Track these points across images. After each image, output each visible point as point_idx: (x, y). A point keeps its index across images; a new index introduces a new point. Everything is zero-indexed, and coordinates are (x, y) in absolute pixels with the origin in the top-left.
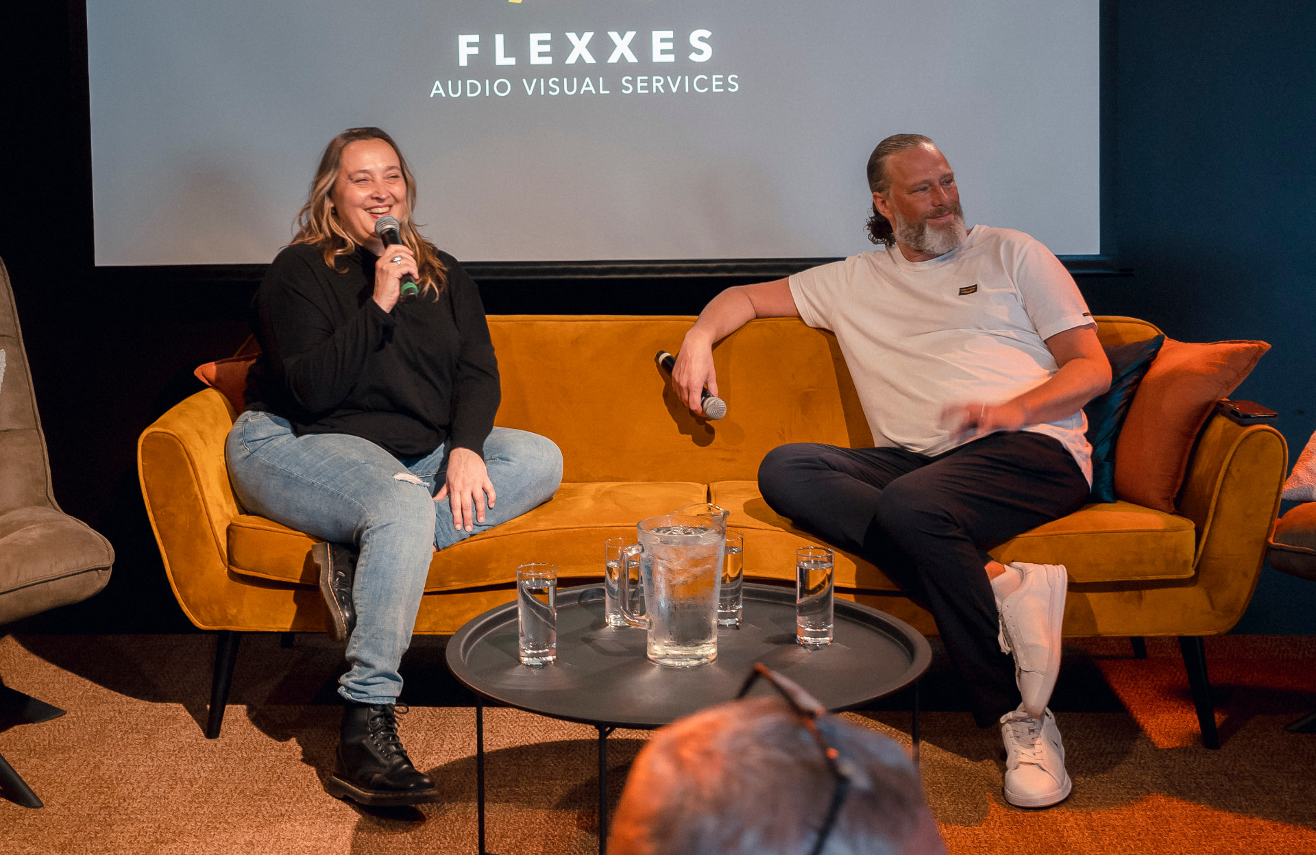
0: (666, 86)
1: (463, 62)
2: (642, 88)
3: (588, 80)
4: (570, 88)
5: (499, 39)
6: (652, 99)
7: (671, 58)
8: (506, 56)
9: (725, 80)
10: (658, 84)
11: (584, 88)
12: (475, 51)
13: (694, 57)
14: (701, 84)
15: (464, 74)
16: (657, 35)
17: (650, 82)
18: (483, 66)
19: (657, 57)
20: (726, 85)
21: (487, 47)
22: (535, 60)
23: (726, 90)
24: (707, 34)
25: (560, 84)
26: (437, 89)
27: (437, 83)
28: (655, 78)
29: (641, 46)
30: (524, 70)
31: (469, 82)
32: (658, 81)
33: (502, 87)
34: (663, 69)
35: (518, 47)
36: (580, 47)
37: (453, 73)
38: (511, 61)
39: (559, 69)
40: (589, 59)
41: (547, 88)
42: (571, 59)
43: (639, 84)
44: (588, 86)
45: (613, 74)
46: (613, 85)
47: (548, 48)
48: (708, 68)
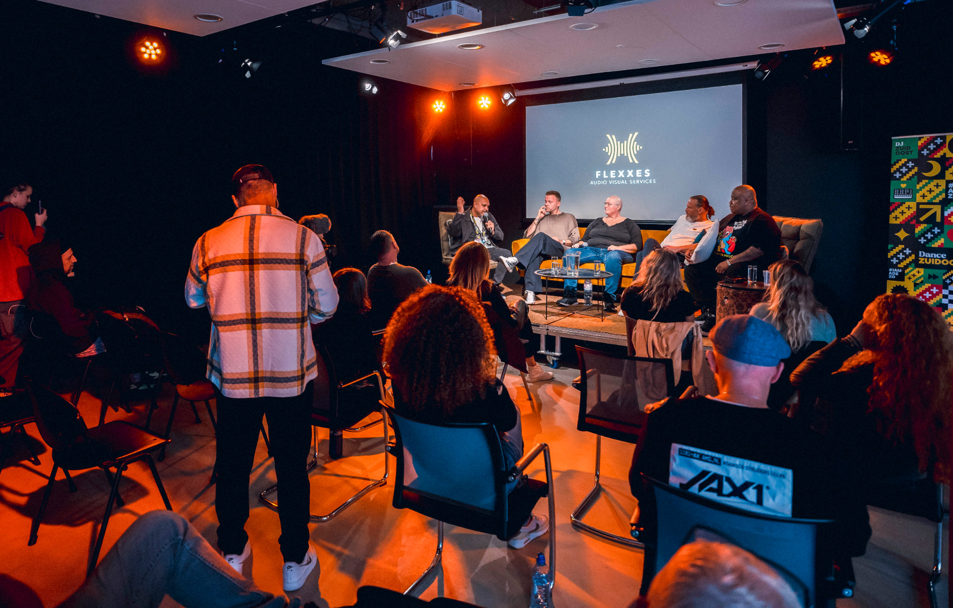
0: (640, 182)
1: (597, 177)
3: (623, 181)
4: (619, 182)
5: (605, 172)
6: (637, 184)
7: (641, 176)
8: (606, 175)
9: (652, 180)
10: (638, 182)
12: (600, 175)
13: (646, 176)
14: (647, 181)
15: (597, 180)
16: (637, 171)
17: (636, 181)
18: (601, 178)
19: (638, 176)
20: (652, 182)
21: (602, 174)
22: (612, 176)
24: (649, 170)
25: (617, 182)
26: (592, 183)
29: (634, 173)
30: (609, 179)
33: (605, 182)
34: (639, 178)
35: (608, 174)
36: (621, 174)
37: (595, 179)
38: (607, 177)
39: (617, 179)
40: (623, 176)
41: (614, 183)
43: (634, 182)
45: (628, 179)
46: (628, 182)
47: (614, 174)
48: (649, 178)
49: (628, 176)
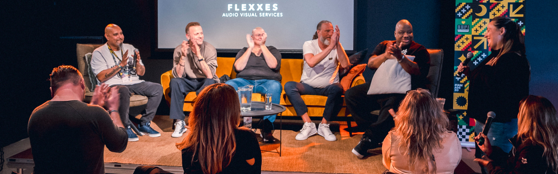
0: (268, 15)
1: (229, 10)
3: (253, 14)
4: (250, 15)
5: (236, 5)
6: (266, 17)
7: (269, 10)
8: (237, 8)
9: (280, 14)
10: (267, 14)
12: (231, 8)
13: (274, 9)
14: (275, 15)
16: (267, 5)
17: (265, 14)
18: (233, 11)
19: (266, 9)
20: (280, 15)
21: (233, 6)
22: (243, 9)
23: (280, 16)
24: (276, 5)
25: (248, 14)
26: (224, 15)
29: (264, 7)
30: (241, 11)
31: (230, 13)
33: (236, 15)
34: (268, 12)
35: (240, 7)
36: (252, 7)
37: (227, 12)
38: (238, 10)
39: (248, 12)
40: (253, 10)
41: (245, 15)
43: (263, 15)
44: (253, 15)
45: (258, 13)
46: (258, 14)
47: (245, 7)
48: (276, 12)
49: (258, 10)
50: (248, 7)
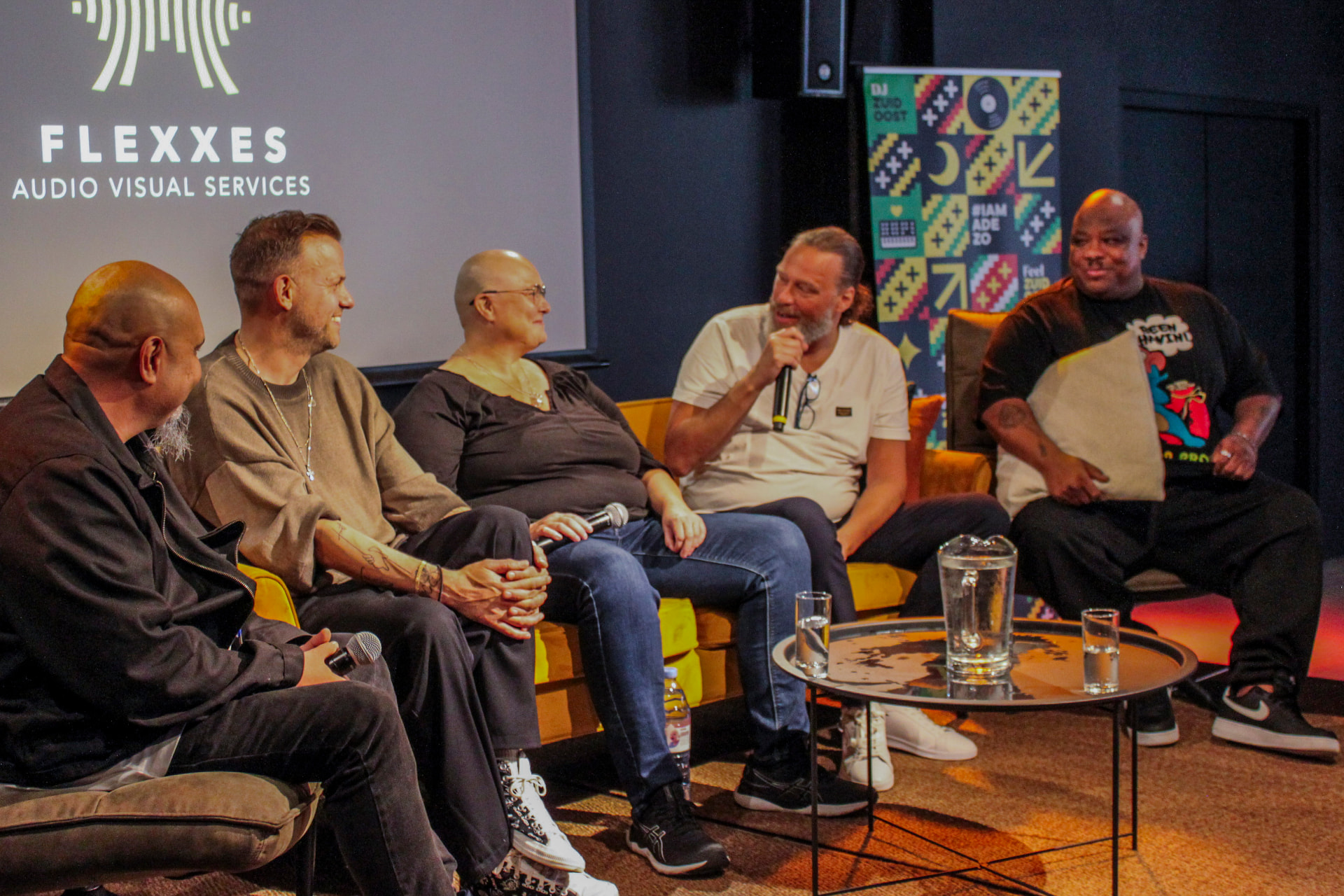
1: (47, 157)
2: (225, 190)
3: (173, 180)
4: (156, 189)
5: (85, 132)
7: (250, 158)
8: (92, 150)
9: (297, 182)
10: (238, 185)
11: (170, 190)
12: (59, 145)
13: (270, 157)
14: (278, 186)
15: (48, 171)
16: (235, 132)
17: (230, 182)
18: (68, 164)
19: (237, 157)
20: (299, 187)
21: (71, 139)
22: (121, 157)
23: (299, 194)
24: (280, 132)
25: (146, 184)
26: (20, 189)
27: (20, 182)
28: (236, 179)
29: (222, 144)
30: (110, 167)
31: (54, 181)
32: (238, 182)
33: (88, 188)
34: (243, 169)
35: (103, 142)
36: (165, 143)
37: (37, 170)
38: (97, 158)
39: (145, 167)
40: (174, 157)
41: (134, 189)
42: (156, 158)
43: (222, 186)
44: (173, 187)
45: (196, 174)
46: (197, 185)
47: (133, 143)
48: (282, 169)
49: (196, 158)
50: (146, 144)
